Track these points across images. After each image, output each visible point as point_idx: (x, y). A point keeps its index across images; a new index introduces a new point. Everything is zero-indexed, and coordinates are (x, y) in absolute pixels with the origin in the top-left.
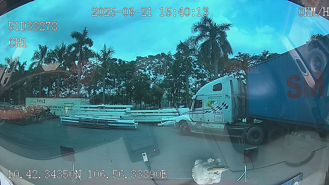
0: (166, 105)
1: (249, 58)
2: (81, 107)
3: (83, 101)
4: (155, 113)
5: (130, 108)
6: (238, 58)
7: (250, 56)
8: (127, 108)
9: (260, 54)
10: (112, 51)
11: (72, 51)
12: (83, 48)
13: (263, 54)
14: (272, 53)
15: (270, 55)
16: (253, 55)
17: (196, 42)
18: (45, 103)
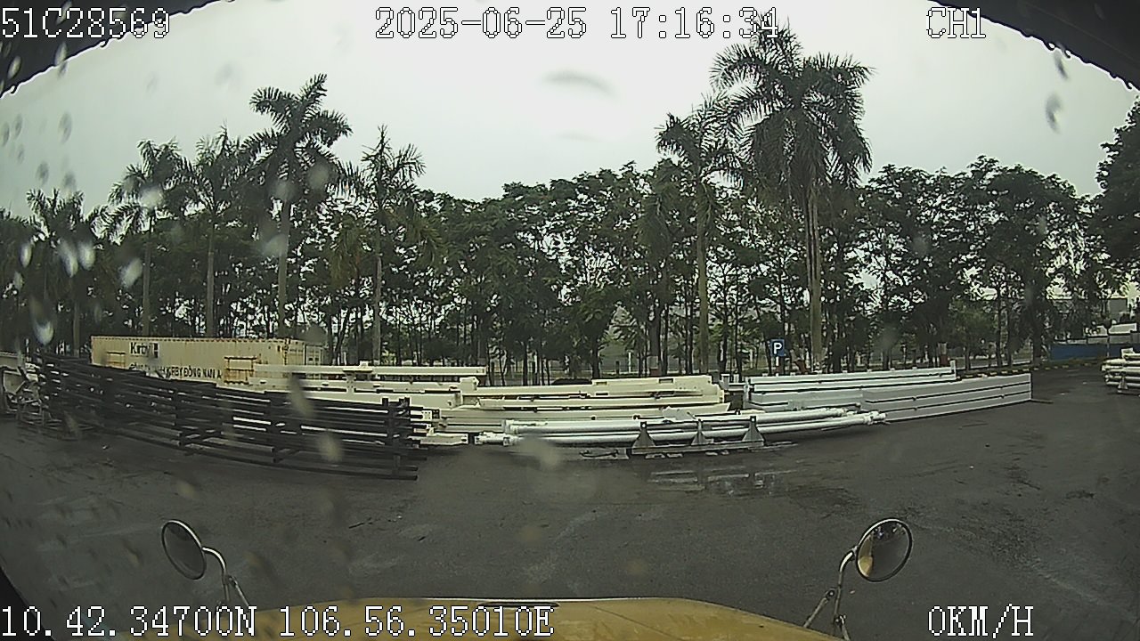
0: (618, 363)
1: (923, 185)
2: (286, 372)
4: (574, 396)
5: (477, 376)
6: (883, 186)
7: (928, 177)
8: (461, 379)
9: (965, 171)
10: (414, 163)
11: (257, 160)
12: (302, 148)
13: (973, 171)
14: (1005, 168)
15: (997, 174)
16: (938, 174)
17: (733, 123)
18: (156, 357)
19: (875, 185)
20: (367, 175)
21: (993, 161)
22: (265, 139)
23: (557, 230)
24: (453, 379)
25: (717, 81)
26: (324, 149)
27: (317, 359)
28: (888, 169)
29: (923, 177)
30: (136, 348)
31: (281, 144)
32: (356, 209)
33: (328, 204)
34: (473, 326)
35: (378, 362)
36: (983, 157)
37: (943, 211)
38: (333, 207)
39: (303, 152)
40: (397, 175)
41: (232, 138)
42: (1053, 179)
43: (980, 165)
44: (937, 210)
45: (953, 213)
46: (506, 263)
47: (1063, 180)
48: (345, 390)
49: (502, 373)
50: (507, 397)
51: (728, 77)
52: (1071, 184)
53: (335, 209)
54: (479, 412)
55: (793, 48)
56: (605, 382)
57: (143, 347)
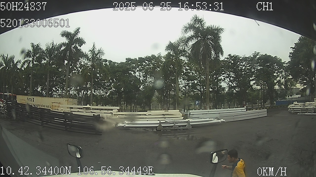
0: (156, 106)
1: (239, 59)
2: (68, 107)
3: (70, 101)
4: (143, 115)
5: (117, 109)
6: (228, 60)
7: (240, 57)
8: (113, 110)
9: (251, 56)
10: (102, 52)
11: (61, 49)
12: (73, 47)
13: (253, 56)
14: (262, 55)
15: (260, 56)
16: (243, 56)
17: (187, 43)
18: (34, 101)
19: (226, 59)
20: (90, 55)
21: (258, 53)
22: (64, 44)
23: (140, 71)
24: (112, 110)
25: (183, 32)
26: (79, 48)
27: (76, 104)
28: (229, 55)
29: (239, 57)
30: (28, 99)
31: (68, 46)
32: (87, 64)
33: (79, 62)
34: (117, 96)
35: (92, 105)
36: (255, 52)
37: (245, 66)
39: (73, 48)
40: (98, 55)
41: (55, 44)
42: (276, 57)
43: (255, 54)
44: (244, 66)
45: (248, 67)
46: (125, 80)
47: (279, 57)
48: (83, 112)
49: (125, 109)
50: (126, 115)
51: (186, 31)
52: (281, 58)
53: (81, 63)
54: (118, 119)
55: (204, 23)
56: (151, 112)
57: (30, 99)
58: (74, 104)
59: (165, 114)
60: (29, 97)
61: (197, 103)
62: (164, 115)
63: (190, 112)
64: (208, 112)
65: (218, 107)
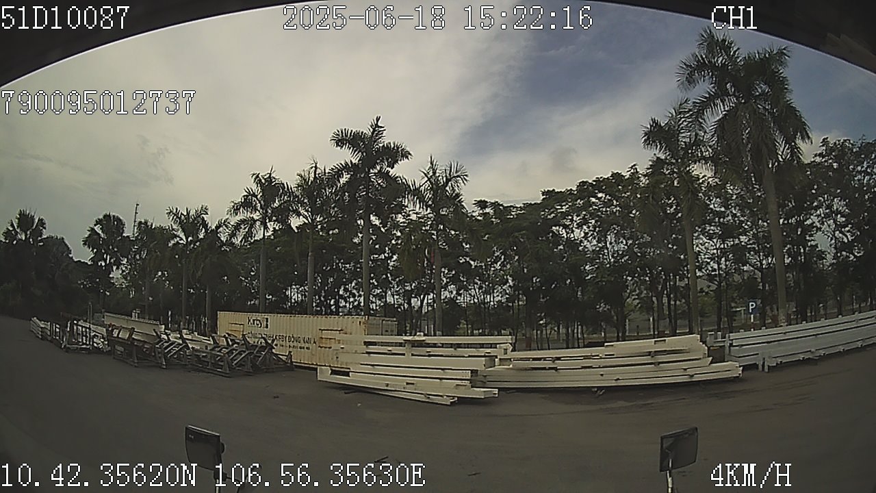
6: (824, 159)
8: (498, 346)
17: (700, 120)
18: (267, 327)
19: (818, 159)
22: (346, 168)
23: (585, 222)
24: (493, 346)
26: (392, 172)
27: (392, 331)
28: (825, 143)
30: (251, 321)
31: (356, 170)
32: (425, 217)
33: (403, 214)
35: (440, 333)
38: (407, 217)
39: (376, 176)
40: (447, 188)
48: (404, 354)
50: (534, 359)
51: (690, 81)
54: (512, 371)
55: (735, 52)
56: (612, 345)
57: (257, 320)
58: (387, 331)
59: (655, 352)
60: (254, 316)
61: (751, 307)
62: (652, 357)
63: (732, 340)
64: (785, 333)
65: (811, 313)
